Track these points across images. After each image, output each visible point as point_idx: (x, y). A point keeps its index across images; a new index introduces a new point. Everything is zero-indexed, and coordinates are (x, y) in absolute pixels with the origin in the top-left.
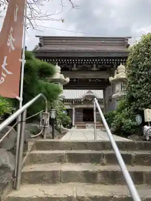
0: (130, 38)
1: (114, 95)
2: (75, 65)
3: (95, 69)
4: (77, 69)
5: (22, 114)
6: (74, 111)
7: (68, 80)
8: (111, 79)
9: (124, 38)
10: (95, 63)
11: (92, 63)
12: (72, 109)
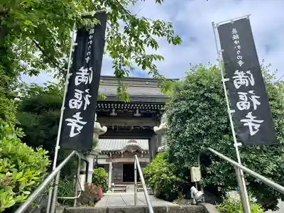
1: (160, 148)
2: (114, 110)
3: (137, 114)
4: (116, 114)
5: (55, 177)
6: (111, 167)
7: (105, 129)
8: (156, 129)
10: (138, 108)
11: (134, 108)
12: (108, 165)
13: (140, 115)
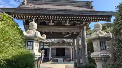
0: (93, 2)
3: (68, 24)
9: (88, 2)
10: (68, 19)
11: (66, 19)
12: (49, 48)
13: (69, 24)
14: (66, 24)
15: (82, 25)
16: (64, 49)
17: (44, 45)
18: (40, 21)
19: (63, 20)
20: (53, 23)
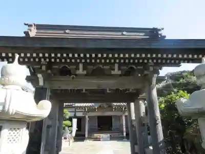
2: (81, 66)
3: (116, 71)
4: (85, 72)
6: (87, 119)
10: (117, 61)
11: (113, 61)
12: (85, 117)
13: (120, 72)
14: (113, 72)
15: (146, 72)
16: (110, 118)
17: (75, 112)
18: (57, 67)
19: (106, 64)
20: (84, 69)
